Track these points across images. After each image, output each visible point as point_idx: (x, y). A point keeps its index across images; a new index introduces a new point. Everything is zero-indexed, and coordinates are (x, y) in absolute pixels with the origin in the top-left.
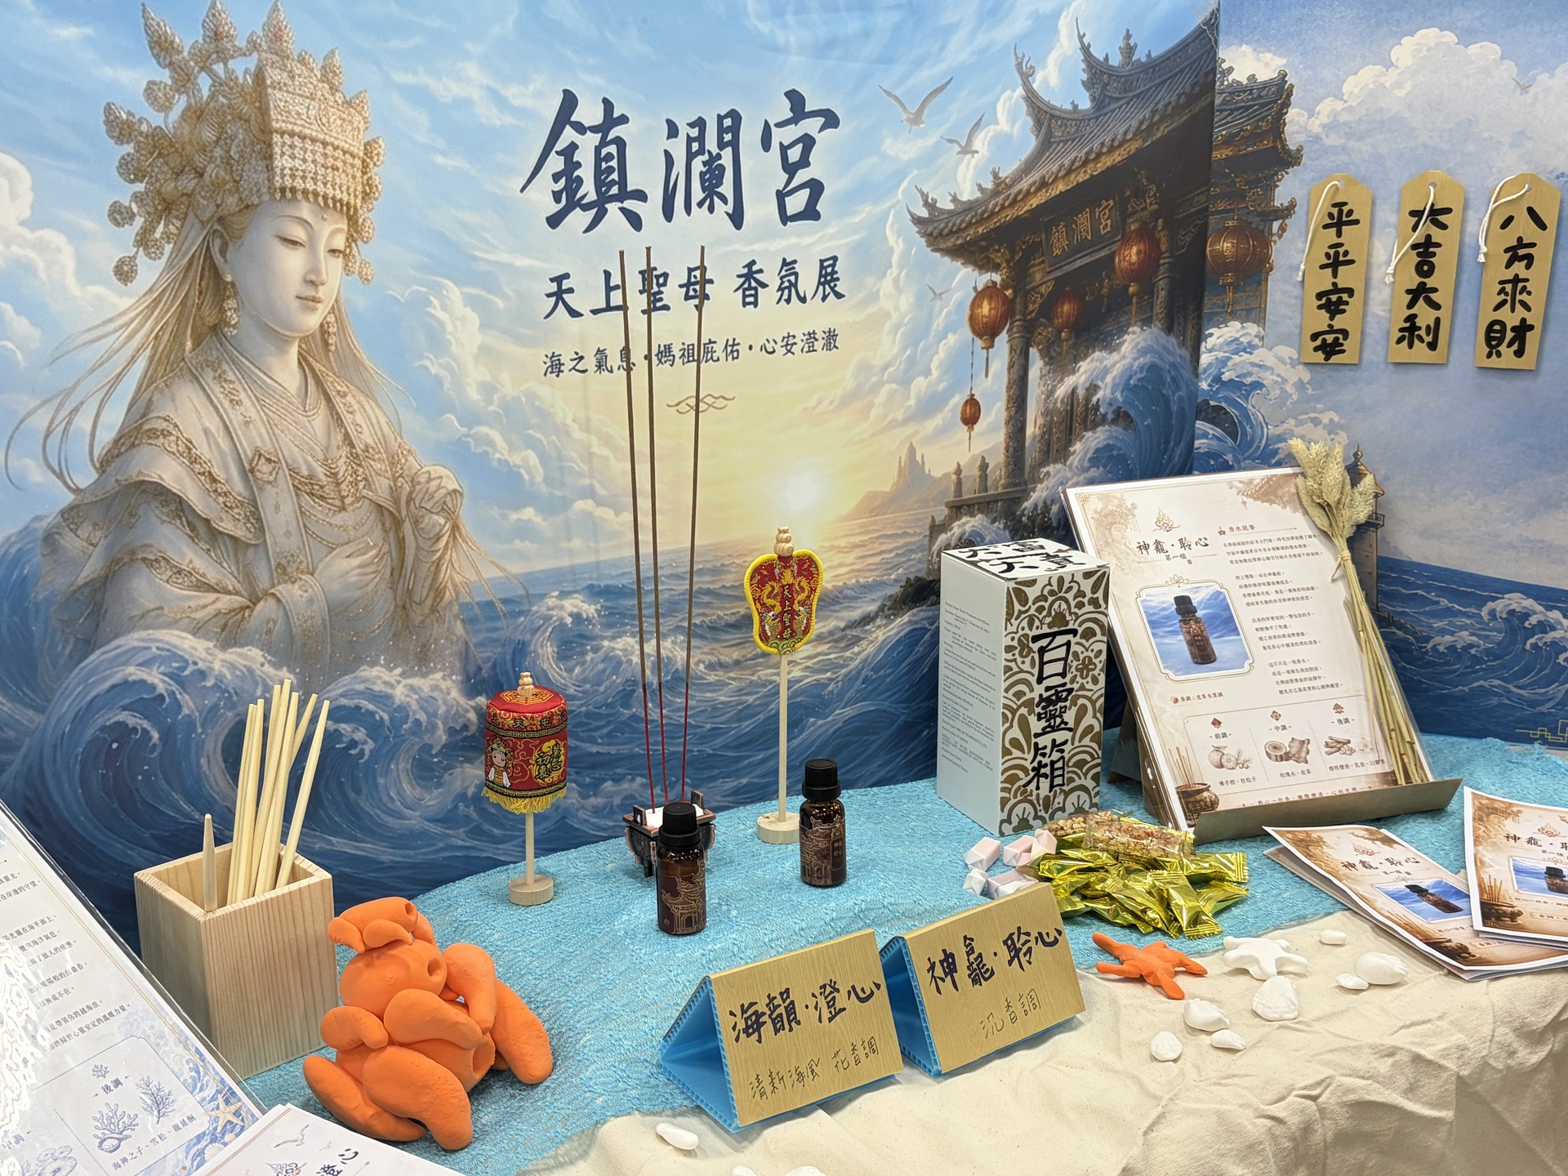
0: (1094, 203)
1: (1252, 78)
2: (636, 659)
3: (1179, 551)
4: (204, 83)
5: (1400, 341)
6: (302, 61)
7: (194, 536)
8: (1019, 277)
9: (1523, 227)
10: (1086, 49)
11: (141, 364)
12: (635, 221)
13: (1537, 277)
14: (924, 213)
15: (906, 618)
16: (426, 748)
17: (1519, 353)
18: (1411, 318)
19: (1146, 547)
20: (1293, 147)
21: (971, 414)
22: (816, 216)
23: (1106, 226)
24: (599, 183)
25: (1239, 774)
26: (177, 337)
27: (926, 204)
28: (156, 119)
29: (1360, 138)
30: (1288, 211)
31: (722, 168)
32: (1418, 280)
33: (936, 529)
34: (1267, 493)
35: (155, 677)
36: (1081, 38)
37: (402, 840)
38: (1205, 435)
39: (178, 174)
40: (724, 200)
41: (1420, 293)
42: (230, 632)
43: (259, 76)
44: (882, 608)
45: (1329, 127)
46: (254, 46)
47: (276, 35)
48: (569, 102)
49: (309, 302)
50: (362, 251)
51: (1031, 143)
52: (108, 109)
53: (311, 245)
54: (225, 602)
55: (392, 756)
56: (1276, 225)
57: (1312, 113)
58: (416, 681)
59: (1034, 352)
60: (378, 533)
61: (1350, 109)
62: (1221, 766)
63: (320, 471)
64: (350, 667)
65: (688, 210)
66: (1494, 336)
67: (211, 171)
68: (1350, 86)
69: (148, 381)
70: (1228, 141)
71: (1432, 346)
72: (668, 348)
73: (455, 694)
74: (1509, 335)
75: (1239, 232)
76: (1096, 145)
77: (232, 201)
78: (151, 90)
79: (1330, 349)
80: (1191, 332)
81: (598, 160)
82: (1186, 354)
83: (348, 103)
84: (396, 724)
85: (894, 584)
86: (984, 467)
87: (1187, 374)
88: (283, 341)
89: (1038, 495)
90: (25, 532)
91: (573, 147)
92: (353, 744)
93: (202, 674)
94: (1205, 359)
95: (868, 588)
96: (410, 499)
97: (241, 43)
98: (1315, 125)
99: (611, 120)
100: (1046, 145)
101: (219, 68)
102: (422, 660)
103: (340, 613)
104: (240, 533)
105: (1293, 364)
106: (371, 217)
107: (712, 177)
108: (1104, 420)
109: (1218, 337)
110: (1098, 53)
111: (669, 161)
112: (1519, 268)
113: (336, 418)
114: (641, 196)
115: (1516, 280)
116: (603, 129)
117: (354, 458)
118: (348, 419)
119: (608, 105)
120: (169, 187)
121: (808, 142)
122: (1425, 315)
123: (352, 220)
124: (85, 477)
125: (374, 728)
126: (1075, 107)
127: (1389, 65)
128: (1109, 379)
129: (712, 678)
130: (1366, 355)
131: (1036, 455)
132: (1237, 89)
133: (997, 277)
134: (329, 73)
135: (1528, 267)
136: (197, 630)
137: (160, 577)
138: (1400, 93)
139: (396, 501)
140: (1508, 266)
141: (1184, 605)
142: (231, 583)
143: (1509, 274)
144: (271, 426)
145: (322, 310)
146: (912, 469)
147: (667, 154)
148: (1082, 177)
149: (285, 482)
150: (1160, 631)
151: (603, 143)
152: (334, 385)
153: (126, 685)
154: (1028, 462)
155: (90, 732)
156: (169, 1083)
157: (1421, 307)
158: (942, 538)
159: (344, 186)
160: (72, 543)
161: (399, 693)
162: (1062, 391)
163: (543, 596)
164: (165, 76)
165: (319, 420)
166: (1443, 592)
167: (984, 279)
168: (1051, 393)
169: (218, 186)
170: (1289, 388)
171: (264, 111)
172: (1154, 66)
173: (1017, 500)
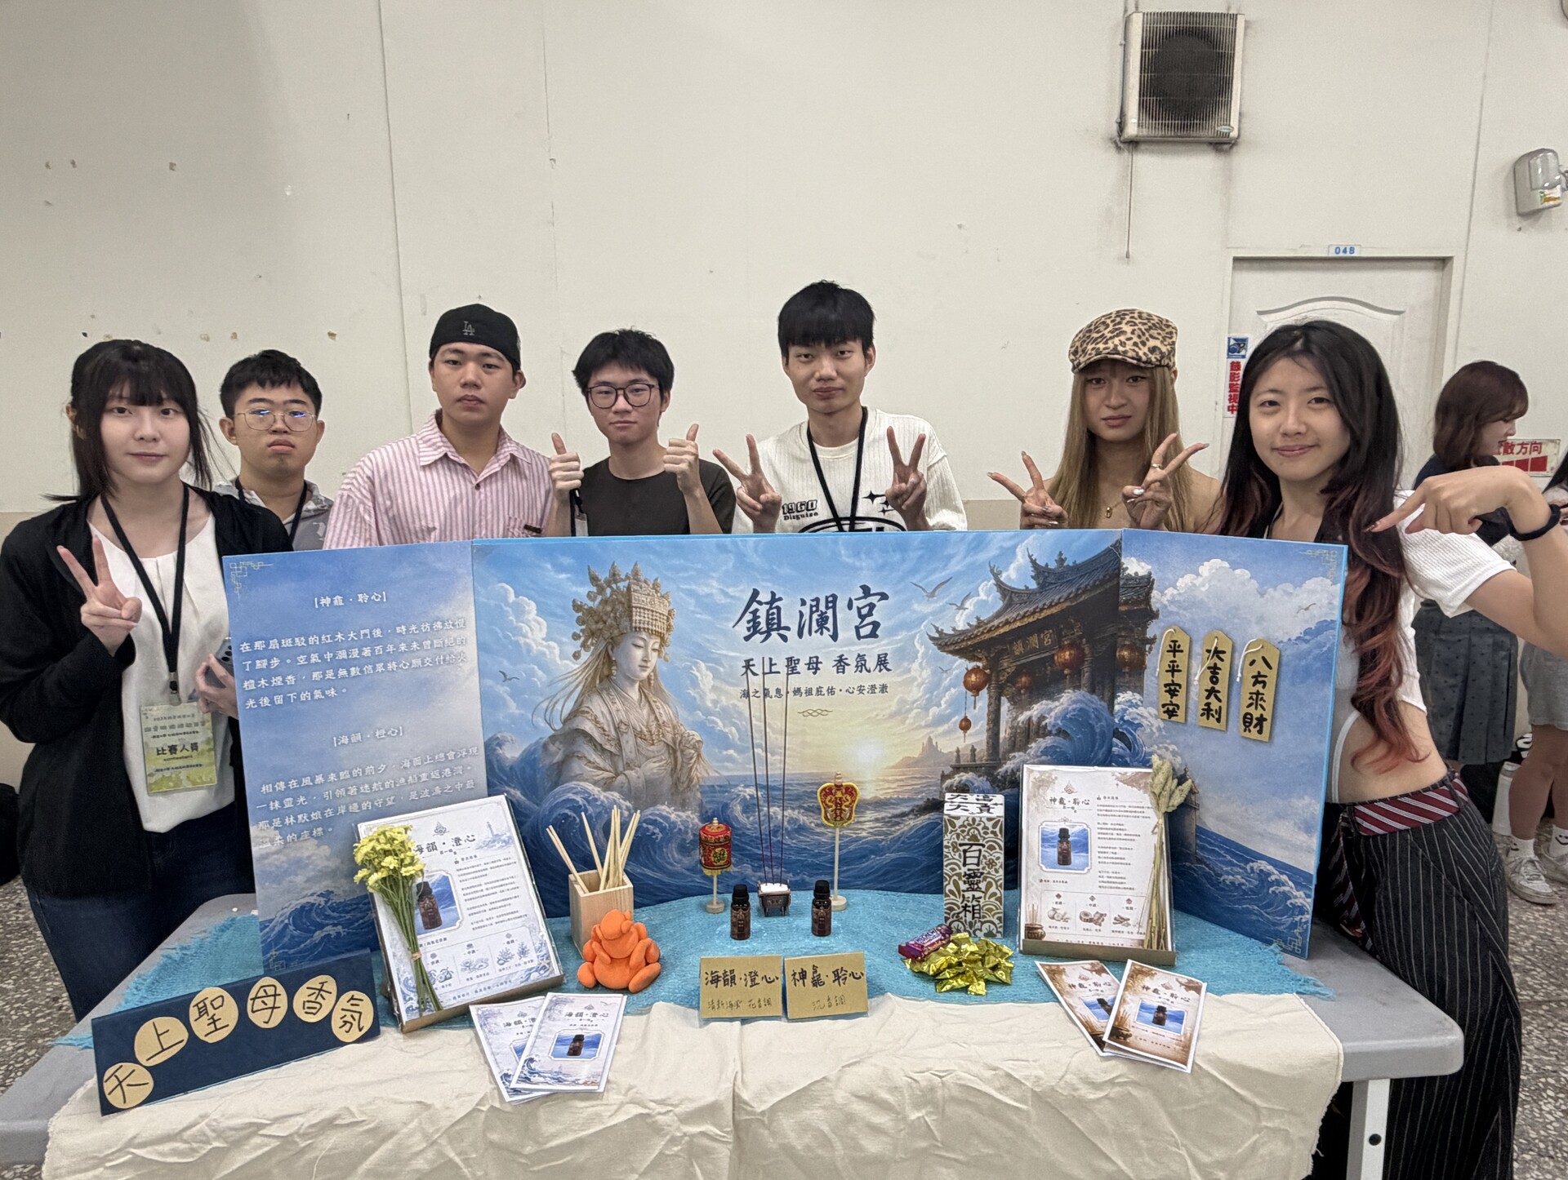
0: (1040, 631)
1: (1136, 573)
2: (780, 817)
3: (1072, 805)
4: (608, 591)
5: (1202, 715)
6: (645, 582)
7: (596, 750)
8: (994, 664)
9: (1260, 667)
10: (1033, 562)
11: (580, 688)
12: (784, 638)
13: (1268, 693)
14: (937, 635)
15: (927, 816)
16: (684, 840)
17: (1260, 732)
18: (1208, 704)
19: (1055, 800)
20: (1154, 609)
21: (965, 725)
22: (876, 636)
23: (1047, 641)
24: (768, 624)
25: (1062, 924)
26: (594, 679)
27: (937, 631)
28: (590, 604)
29: (1185, 609)
30: (1152, 641)
31: (827, 618)
32: (1211, 685)
33: (944, 777)
34: (1131, 782)
35: (578, 798)
36: (1030, 557)
37: (672, 875)
38: (1117, 746)
39: (597, 623)
40: (828, 630)
41: (1212, 692)
42: (607, 786)
43: (629, 588)
44: (912, 811)
45: (1171, 602)
46: (627, 577)
47: (636, 573)
48: (756, 593)
49: (643, 668)
50: (665, 650)
51: (1000, 604)
52: (574, 601)
53: (645, 647)
54: (606, 775)
55: (669, 841)
56: (1148, 647)
57: (1163, 594)
58: (681, 813)
59: (1004, 699)
60: (667, 755)
61: (1180, 594)
62: (1053, 918)
63: (645, 730)
64: (654, 803)
65: (810, 633)
66: (1247, 720)
67: (609, 621)
68: (1181, 583)
69: (582, 694)
70: (1126, 603)
71: (1218, 720)
72: (799, 689)
73: (696, 820)
74: (1255, 722)
75: (1131, 648)
76: (1040, 605)
77: (616, 632)
78: (589, 595)
79: (1171, 713)
80: (1107, 694)
81: (768, 615)
82: (1105, 704)
83: (662, 596)
84: (671, 829)
85: (920, 800)
86: (973, 750)
87: (1106, 714)
88: (633, 682)
89: (1009, 766)
90: (537, 742)
91: (757, 610)
92: (654, 834)
93: (596, 800)
94: (1117, 708)
95: (904, 800)
96: (680, 742)
97: (623, 577)
98: (1165, 600)
99: (774, 599)
100: (1008, 606)
101: (614, 586)
102: (683, 806)
103: (650, 783)
104: (613, 750)
105: (1157, 717)
106: (669, 637)
107: (823, 620)
108: (1050, 733)
109: (1123, 697)
110: (1041, 563)
111: (801, 615)
112: (1259, 687)
113: (652, 710)
114: (787, 629)
115: (1258, 693)
116: (771, 603)
117: (659, 726)
118: (657, 711)
119: (773, 594)
120: (594, 627)
121: (872, 606)
122: (1215, 705)
123: (662, 639)
124: (558, 726)
125: (663, 830)
126: (1027, 588)
127: (1198, 574)
128: (1053, 714)
129: (818, 830)
130: (1189, 719)
131: (1007, 747)
132: (1129, 578)
133: (980, 664)
134: (656, 587)
135: (1264, 687)
136: (595, 783)
137: (583, 763)
138: (1203, 589)
139: (675, 743)
140: (1254, 685)
141: (1064, 834)
142: (608, 768)
143: (1254, 690)
144: (627, 712)
145: (649, 671)
146: (931, 748)
147: (801, 612)
148: (1031, 620)
149: (631, 732)
150: (1047, 844)
151: (771, 608)
152: (652, 698)
153: (568, 800)
154: (1001, 750)
155: (555, 815)
156: (530, 946)
157: (1212, 699)
158: (948, 782)
159: (660, 626)
160: (552, 748)
161: (673, 817)
162: (1022, 718)
163: (736, 786)
164: (594, 589)
165: (646, 711)
166: (1227, 851)
167: (971, 665)
168: (1015, 718)
169: (611, 627)
170: (1154, 729)
171: (630, 600)
172: (1077, 568)
173: (995, 768)
